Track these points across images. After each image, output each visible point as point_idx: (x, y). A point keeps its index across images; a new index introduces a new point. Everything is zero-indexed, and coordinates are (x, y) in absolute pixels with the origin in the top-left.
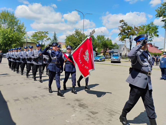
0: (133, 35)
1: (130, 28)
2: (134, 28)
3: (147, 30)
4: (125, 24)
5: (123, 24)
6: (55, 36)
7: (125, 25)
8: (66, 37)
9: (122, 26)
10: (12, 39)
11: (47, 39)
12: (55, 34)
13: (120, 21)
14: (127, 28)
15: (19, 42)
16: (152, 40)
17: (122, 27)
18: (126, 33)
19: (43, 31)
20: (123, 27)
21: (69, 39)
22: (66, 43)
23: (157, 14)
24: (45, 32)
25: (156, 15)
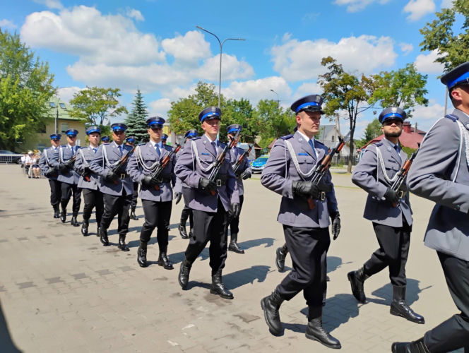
0: (359, 99)
1: (351, 81)
2: (360, 81)
3: (396, 87)
4: (337, 70)
5: (330, 68)
6: (139, 102)
7: (336, 72)
8: (172, 103)
9: (329, 74)
10: (15, 109)
11: (115, 109)
12: (139, 95)
13: (323, 59)
14: (343, 80)
15: (33, 118)
16: (411, 114)
17: (328, 77)
18: (341, 93)
19: (106, 88)
20: (332, 77)
21: (179, 109)
22: (171, 121)
23: (425, 41)
24: (110, 90)
25: (420, 45)
